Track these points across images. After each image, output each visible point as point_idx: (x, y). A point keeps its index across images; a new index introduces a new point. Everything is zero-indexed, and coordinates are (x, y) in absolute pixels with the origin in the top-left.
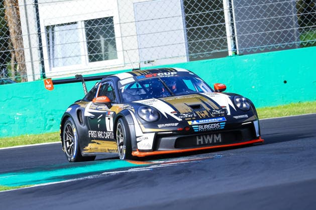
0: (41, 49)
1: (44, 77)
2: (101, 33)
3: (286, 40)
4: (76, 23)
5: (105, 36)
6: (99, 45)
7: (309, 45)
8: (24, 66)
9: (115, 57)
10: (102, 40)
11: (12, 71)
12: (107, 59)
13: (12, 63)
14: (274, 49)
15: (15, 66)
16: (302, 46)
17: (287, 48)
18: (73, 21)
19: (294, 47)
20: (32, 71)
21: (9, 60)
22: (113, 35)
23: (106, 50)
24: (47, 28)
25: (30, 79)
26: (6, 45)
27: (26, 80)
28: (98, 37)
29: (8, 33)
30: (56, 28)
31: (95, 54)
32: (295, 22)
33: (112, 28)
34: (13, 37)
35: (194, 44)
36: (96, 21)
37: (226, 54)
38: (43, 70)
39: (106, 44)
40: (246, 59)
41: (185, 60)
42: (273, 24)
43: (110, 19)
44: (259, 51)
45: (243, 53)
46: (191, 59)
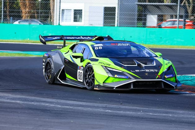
0: (60, 16)
1: (59, 24)
2: (78, 14)
3: (133, 24)
6: (77, 17)
7: (139, 27)
12: (79, 21)
14: (129, 27)
16: (137, 27)
17: (133, 27)
18: (70, 9)
19: (135, 27)
20: (56, 22)
22: (82, 15)
23: (79, 19)
24: (62, 10)
25: (55, 24)
27: (53, 24)
30: (65, 10)
31: (75, 20)
32: (136, 20)
33: (82, 13)
34: (51, 11)
35: (106, 21)
36: (77, 10)
37: (114, 26)
39: (79, 17)
40: (121, 28)
41: (102, 26)
42: (130, 19)
43: (81, 10)
44: (124, 26)
45: (120, 26)
46: (104, 26)
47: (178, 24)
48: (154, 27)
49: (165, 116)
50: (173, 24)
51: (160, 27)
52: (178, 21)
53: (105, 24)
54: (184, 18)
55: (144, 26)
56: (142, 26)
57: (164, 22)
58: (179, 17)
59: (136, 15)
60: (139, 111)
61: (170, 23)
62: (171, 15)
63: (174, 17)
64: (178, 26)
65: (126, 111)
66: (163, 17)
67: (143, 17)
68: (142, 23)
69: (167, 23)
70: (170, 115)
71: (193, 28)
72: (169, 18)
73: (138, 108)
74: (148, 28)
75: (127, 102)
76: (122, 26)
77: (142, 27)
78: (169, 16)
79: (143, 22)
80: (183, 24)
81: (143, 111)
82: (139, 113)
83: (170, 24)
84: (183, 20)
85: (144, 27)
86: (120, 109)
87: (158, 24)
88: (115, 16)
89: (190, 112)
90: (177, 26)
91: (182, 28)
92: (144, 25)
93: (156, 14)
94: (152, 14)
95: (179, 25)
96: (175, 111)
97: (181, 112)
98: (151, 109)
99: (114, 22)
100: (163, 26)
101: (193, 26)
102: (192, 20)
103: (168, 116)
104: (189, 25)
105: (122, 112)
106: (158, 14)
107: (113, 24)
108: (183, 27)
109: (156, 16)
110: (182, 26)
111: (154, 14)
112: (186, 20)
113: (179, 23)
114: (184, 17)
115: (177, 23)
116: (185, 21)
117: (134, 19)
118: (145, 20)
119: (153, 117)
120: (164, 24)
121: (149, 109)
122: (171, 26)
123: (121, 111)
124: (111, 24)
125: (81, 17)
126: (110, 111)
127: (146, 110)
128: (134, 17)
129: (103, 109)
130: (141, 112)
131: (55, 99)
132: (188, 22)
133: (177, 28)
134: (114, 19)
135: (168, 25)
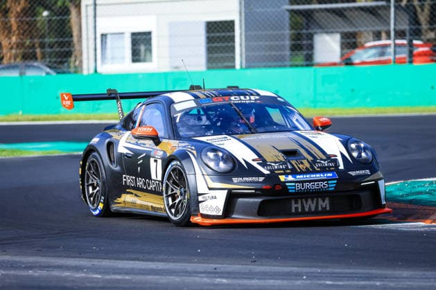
0: (95, 50)
1: (96, 71)
2: (142, 42)
3: (280, 61)
4: (123, 33)
5: (145, 45)
6: (140, 51)
7: (297, 66)
8: (81, 62)
9: (151, 61)
10: (142, 48)
11: (72, 65)
12: (144, 61)
13: (72, 59)
14: (270, 67)
15: (75, 61)
16: (291, 66)
17: (280, 66)
18: (121, 31)
19: (285, 66)
20: (87, 67)
21: (70, 56)
22: (150, 45)
23: (145, 55)
24: (102, 35)
25: (85, 72)
26: (70, 44)
27: (82, 71)
28: (139, 45)
29: (72, 36)
30: (108, 36)
31: (136, 57)
32: (288, 48)
33: (150, 39)
34: (75, 39)
35: (212, 58)
36: (139, 34)
37: (234, 67)
38: (96, 67)
39: (146, 51)
40: (250, 72)
42: (271, 48)
43: (149, 33)
44: (259, 67)
45: (248, 67)
46: (209, 68)
47: (393, 54)
48: (335, 64)
49: (363, 287)
50: (382, 54)
51: (348, 62)
52: (393, 46)
53: (210, 65)
54: (407, 37)
55: (308, 63)
56: (302, 63)
57: (358, 51)
58: (395, 36)
59: (288, 37)
60: (298, 276)
61: (373, 51)
62: (374, 33)
63: (384, 35)
64: (395, 58)
65: (264, 279)
66: (354, 37)
67: (304, 42)
68: (302, 57)
69: (367, 52)
70: (378, 283)
71: (432, 61)
72: (371, 38)
73: (295, 269)
74: (318, 68)
75: (267, 257)
76: (254, 67)
77: (302, 66)
78: (371, 33)
79: (305, 53)
80: (408, 52)
81: (307, 276)
82: (298, 282)
83: (374, 55)
84: (405, 42)
85: (307, 65)
86: (250, 275)
87: (342, 55)
88: (234, 42)
89: (429, 274)
90: (392, 57)
91: (404, 62)
92: (309, 61)
93: (337, 32)
94: (327, 33)
95: (397, 56)
96: (389, 272)
97: (406, 273)
98: (329, 270)
99: (233, 59)
100: (357, 61)
101: (431, 55)
102: (428, 40)
103: (371, 286)
104: (420, 54)
105: (255, 282)
106: (340, 30)
107: (230, 64)
108: (408, 59)
109: (338, 37)
110: (405, 58)
111: (332, 32)
112: (415, 42)
113: (395, 51)
114: (408, 34)
115: (391, 50)
116: (411, 45)
117: (281, 48)
118: (311, 47)
120: (359, 56)
121: (325, 270)
122: (377, 59)
123: (253, 279)
124: (226, 64)
125: (149, 50)
126: (224, 281)
127: (314, 274)
128: (282, 43)
129: (207, 277)
130: (303, 279)
131: (88, 260)
132: (418, 46)
133: (392, 63)
134: (232, 49)
135: (369, 57)
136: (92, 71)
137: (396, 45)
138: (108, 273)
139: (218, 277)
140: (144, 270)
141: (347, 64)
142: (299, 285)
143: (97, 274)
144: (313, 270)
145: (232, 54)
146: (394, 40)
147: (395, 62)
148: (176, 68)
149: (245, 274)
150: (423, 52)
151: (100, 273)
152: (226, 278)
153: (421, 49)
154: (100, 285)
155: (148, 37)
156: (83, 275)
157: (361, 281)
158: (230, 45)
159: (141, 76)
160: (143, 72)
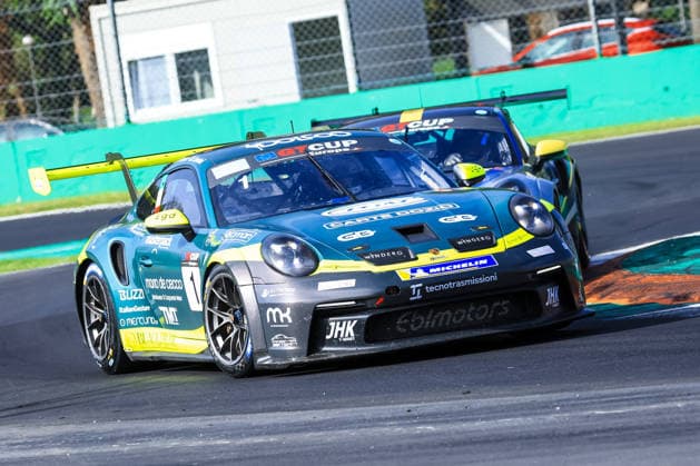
1: (129, 121)
2: (194, 68)
3: (420, 72)
4: (162, 56)
5: (200, 71)
6: (193, 81)
7: (447, 78)
8: (102, 109)
9: (212, 96)
10: (197, 76)
12: (203, 96)
14: (405, 83)
17: (421, 81)
20: (113, 116)
22: (209, 69)
23: (202, 88)
24: (129, 63)
25: (111, 124)
27: (105, 125)
28: (192, 72)
30: (139, 63)
31: (188, 92)
32: (428, 52)
33: (208, 61)
35: (308, 79)
36: (189, 54)
37: (346, 91)
38: (128, 114)
39: (202, 80)
42: (402, 54)
43: (206, 51)
44: (387, 86)
45: (370, 89)
46: (305, 97)
47: (596, 41)
48: (502, 69)
49: (658, 413)
50: (578, 45)
51: (527, 64)
52: (595, 30)
53: (307, 91)
54: (614, 14)
55: (462, 72)
56: (455, 71)
57: (538, 44)
58: (596, 14)
59: (425, 33)
60: (547, 407)
61: (562, 42)
62: (559, 13)
64: (601, 49)
65: (494, 418)
66: (524, 24)
67: (454, 39)
68: (453, 63)
69: (551, 44)
70: (679, 405)
71: (660, 47)
72: (557, 22)
73: (537, 397)
74: (480, 78)
77: (456, 77)
78: (554, 14)
79: (456, 55)
80: (618, 37)
81: (562, 406)
82: (551, 417)
83: (565, 48)
84: (612, 21)
85: (464, 75)
86: (468, 415)
87: (516, 53)
88: (341, 50)
90: (596, 47)
91: (615, 54)
92: (463, 67)
94: (487, 20)
95: (605, 45)
96: (691, 385)
98: (592, 393)
99: (344, 77)
100: (539, 60)
101: (658, 38)
102: (644, 14)
103: (669, 410)
104: (640, 38)
105: (480, 426)
106: (509, 14)
107: (339, 87)
108: (619, 48)
109: (504, 25)
110: (615, 46)
111: (496, 19)
112: (627, 20)
113: (599, 38)
115: (594, 36)
116: (620, 24)
117: (416, 52)
118: (463, 46)
119: (610, 423)
120: (542, 50)
121: (585, 394)
122: (573, 53)
123: (474, 420)
124: (333, 87)
125: (207, 78)
126: (430, 428)
127: (573, 402)
128: (419, 43)
129: (399, 425)
130: (558, 412)
131: (199, 418)
132: (633, 25)
133: (598, 58)
134: (340, 62)
135: (557, 52)
136: (122, 121)
137: (600, 28)
138: (240, 436)
139: (419, 423)
140: (295, 425)
141: (526, 66)
142: (554, 423)
143: (221, 438)
144: (566, 395)
145: (341, 70)
146: (597, 20)
147: (602, 55)
148: (255, 101)
149: (459, 413)
150: (643, 34)
151: (227, 437)
152: (431, 423)
153: (638, 31)
154: (233, 455)
155: (205, 57)
156: (201, 442)
157: (652, 403)
158: (335, 55)
159: (200, 121)
160: (202, 113)
